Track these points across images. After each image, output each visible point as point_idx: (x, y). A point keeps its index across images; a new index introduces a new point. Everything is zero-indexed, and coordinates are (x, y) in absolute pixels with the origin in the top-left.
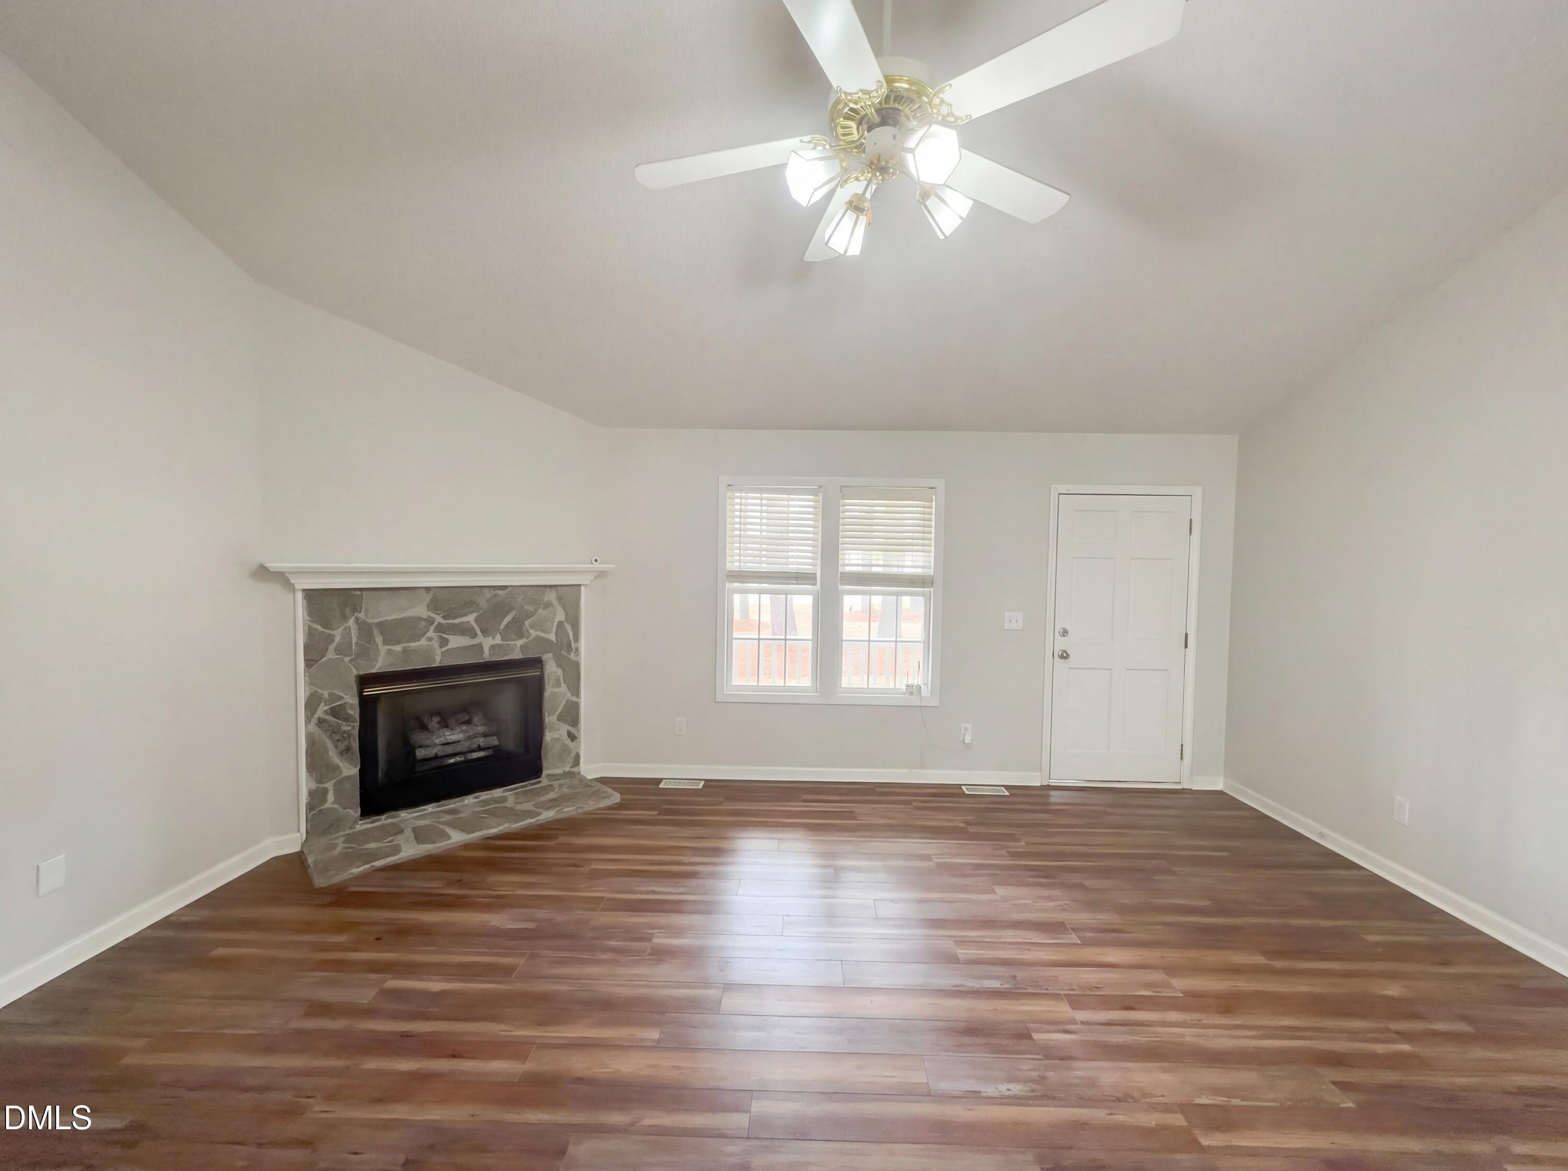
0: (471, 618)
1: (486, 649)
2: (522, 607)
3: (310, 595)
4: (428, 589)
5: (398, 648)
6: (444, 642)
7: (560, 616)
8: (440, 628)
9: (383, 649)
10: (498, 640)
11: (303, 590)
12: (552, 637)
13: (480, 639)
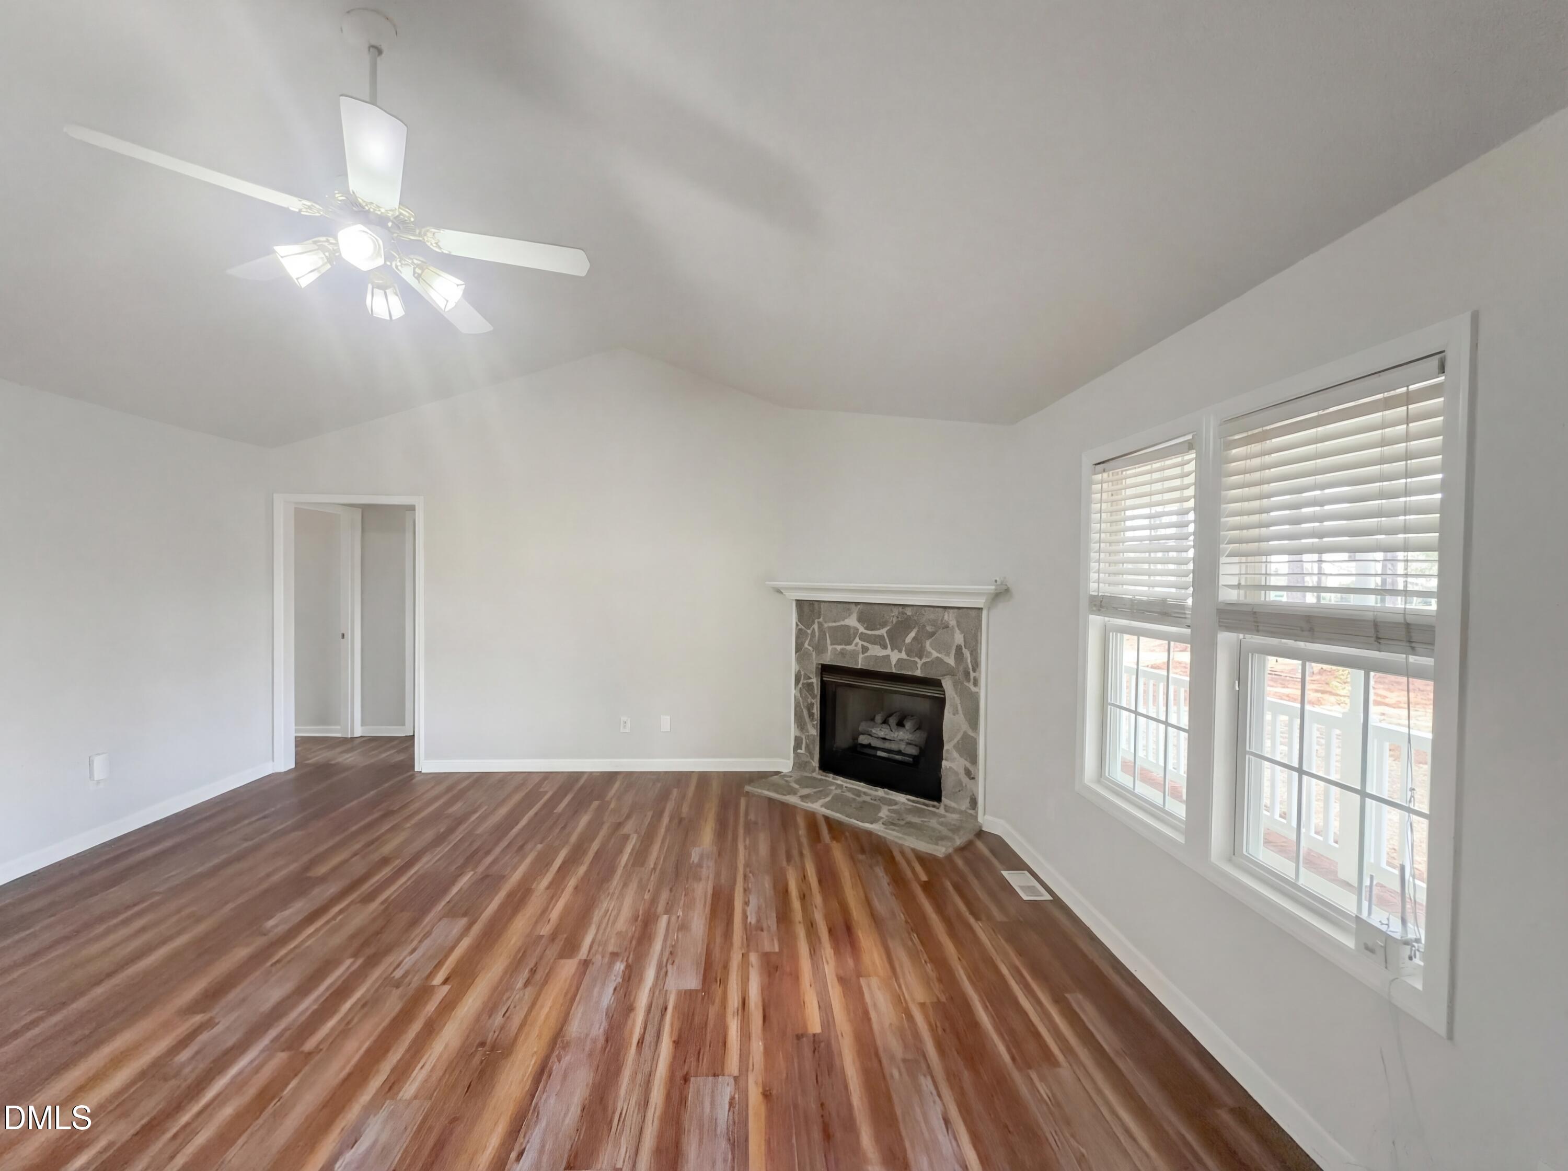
0: (883, 632)
1: (894, 662)
2: (924, 626)
3: (800, 603)
4: (857, 604)
5: (839, 648)
6: (865, 649)
7: (959, 638)
8: (863, 637)
9: (830, 648)
10: (903, 655)
11: (797, 600)
12: (951, 661)
13: (888, 652)
